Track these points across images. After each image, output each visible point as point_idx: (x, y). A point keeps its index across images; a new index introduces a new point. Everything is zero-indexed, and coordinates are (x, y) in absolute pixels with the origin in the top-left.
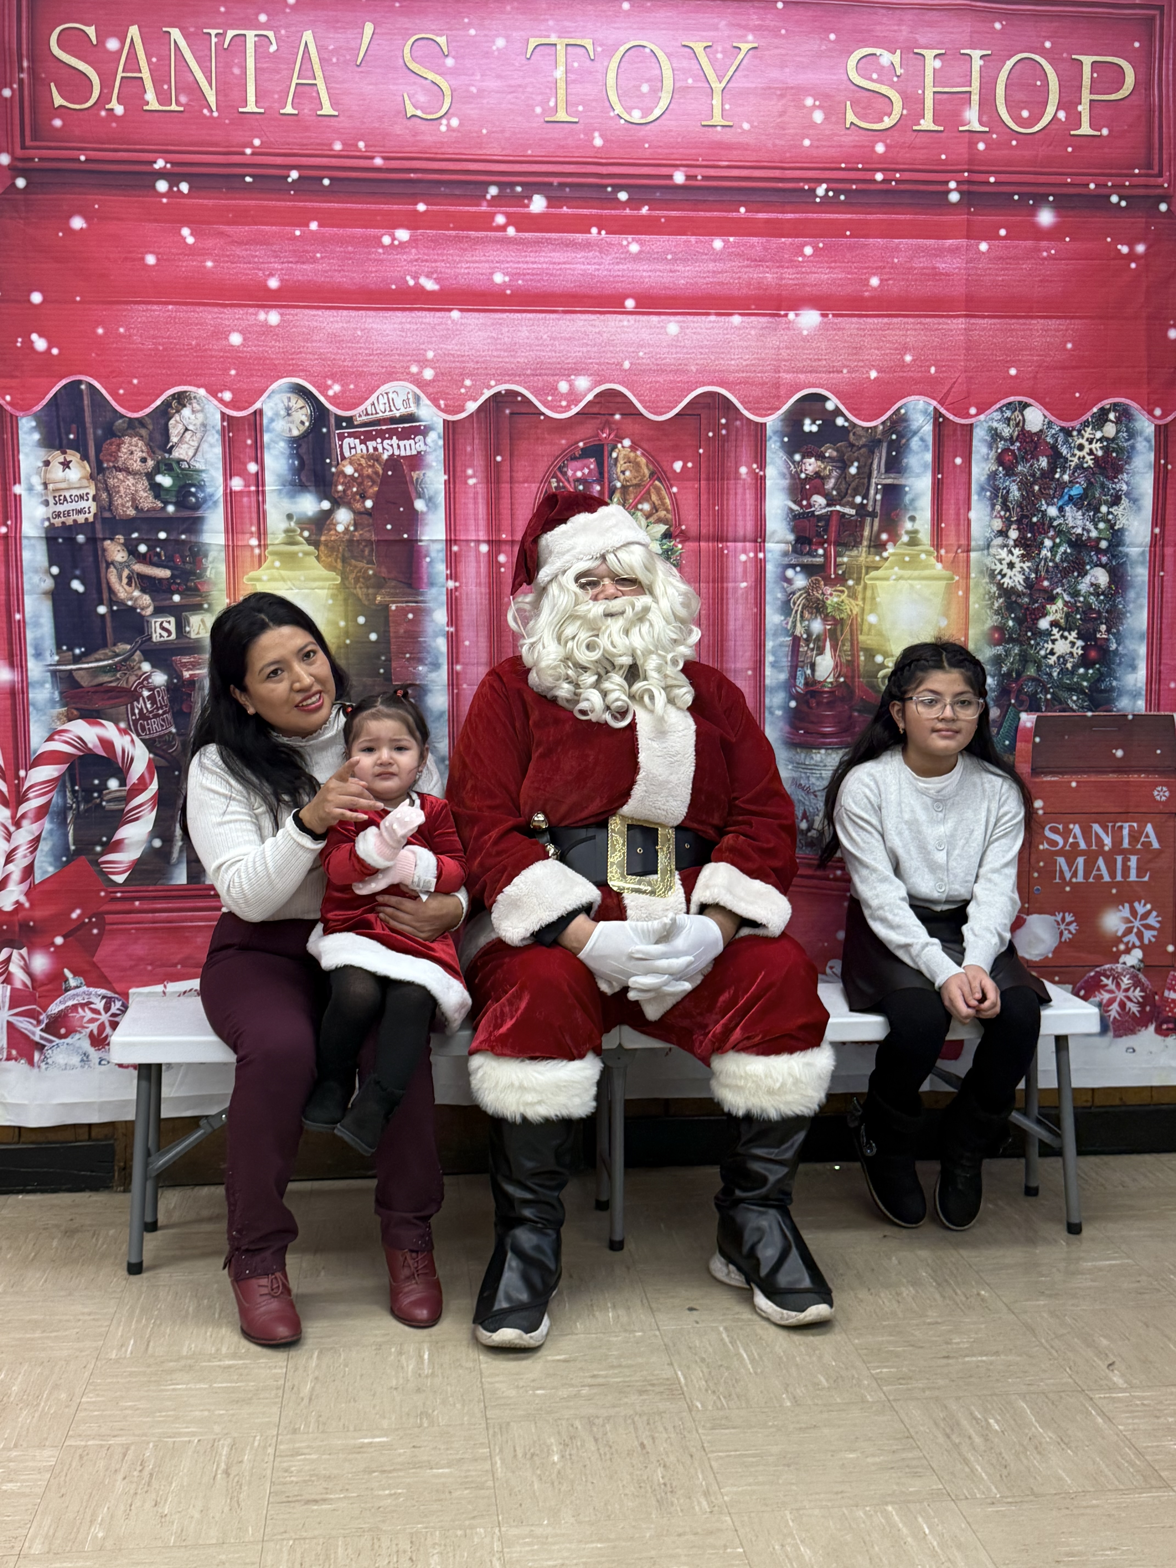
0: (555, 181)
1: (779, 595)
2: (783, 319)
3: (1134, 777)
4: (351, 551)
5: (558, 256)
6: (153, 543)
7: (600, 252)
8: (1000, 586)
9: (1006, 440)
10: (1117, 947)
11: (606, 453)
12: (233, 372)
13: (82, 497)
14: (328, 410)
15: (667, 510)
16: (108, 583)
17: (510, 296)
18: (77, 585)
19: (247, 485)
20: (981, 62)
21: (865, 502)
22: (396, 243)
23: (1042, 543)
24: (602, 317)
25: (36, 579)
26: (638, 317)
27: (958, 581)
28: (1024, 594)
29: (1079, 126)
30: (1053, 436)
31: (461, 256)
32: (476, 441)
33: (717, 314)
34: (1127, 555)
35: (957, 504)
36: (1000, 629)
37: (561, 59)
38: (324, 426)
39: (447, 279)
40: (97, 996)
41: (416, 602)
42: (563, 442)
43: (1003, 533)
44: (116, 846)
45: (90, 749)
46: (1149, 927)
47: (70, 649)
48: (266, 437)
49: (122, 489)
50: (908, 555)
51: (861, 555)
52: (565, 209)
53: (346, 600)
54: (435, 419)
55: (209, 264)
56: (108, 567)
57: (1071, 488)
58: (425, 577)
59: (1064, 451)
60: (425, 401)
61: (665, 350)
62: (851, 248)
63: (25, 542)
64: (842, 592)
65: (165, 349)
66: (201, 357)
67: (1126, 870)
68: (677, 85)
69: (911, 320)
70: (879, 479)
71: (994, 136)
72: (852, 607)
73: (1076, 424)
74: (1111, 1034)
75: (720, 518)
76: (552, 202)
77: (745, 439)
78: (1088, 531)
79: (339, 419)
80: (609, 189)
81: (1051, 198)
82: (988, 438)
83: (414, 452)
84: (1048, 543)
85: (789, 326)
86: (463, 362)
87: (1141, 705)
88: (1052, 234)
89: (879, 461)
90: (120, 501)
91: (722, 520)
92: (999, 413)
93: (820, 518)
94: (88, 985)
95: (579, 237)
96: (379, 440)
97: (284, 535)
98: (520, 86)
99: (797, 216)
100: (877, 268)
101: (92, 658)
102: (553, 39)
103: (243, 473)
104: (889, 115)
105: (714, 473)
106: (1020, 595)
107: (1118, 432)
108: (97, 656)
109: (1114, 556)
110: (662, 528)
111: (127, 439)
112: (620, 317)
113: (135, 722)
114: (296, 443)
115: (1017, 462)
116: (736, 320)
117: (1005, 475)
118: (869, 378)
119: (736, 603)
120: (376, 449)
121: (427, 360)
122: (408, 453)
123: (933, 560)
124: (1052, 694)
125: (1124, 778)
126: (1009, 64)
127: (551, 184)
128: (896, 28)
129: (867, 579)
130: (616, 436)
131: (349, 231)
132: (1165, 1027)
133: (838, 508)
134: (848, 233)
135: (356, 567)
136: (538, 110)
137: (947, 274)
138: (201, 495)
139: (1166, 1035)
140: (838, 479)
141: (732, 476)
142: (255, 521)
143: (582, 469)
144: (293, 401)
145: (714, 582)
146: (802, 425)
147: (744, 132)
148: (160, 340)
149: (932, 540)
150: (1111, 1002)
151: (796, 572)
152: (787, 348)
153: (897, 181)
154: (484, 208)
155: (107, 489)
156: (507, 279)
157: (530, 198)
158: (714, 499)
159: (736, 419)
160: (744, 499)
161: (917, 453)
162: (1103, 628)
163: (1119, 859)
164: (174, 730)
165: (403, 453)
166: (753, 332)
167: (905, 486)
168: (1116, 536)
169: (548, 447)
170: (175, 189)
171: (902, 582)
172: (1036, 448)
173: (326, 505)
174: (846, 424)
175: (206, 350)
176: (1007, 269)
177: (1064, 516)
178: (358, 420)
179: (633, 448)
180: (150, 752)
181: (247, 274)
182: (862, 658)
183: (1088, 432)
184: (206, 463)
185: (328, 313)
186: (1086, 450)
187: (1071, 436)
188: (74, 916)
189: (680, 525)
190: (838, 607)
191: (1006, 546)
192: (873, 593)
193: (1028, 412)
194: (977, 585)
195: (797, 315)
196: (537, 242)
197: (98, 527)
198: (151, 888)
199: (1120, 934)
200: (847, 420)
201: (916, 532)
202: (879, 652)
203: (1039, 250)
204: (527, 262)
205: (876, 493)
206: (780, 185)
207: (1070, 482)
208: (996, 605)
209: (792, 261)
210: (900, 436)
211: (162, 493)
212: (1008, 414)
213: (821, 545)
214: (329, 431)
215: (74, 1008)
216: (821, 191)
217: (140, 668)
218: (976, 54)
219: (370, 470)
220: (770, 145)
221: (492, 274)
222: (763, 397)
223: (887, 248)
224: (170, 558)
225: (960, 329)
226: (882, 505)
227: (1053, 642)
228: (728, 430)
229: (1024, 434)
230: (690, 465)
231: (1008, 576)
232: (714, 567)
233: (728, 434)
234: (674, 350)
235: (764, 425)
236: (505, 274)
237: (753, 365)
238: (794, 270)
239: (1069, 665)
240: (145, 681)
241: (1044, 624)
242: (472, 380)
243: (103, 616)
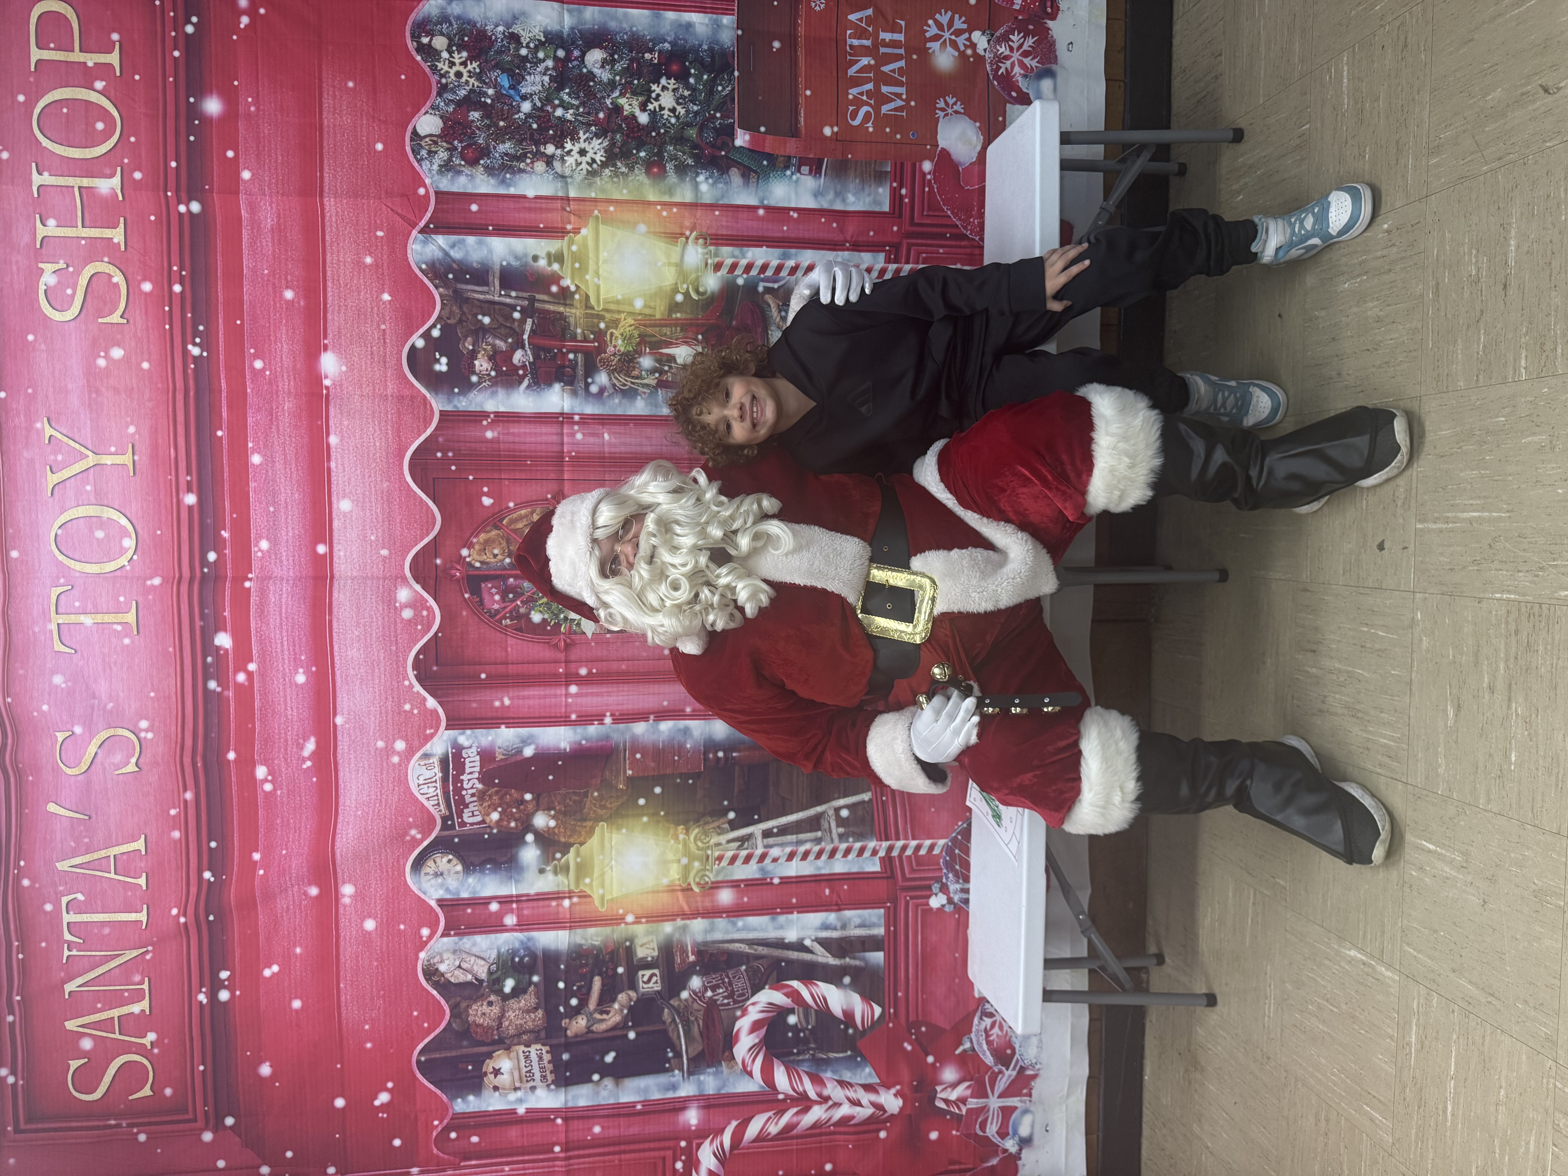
0: (199, 623)
1: (617, 401)
2: (332, 391)
3: (801, 30)
4: (575, 812)
5: (274, 620)
6: (569, 993)
7: (270, 578)
8: (604, 165)
9: (451, 156)
10: (969, 57)
11: (476, 573)
12: (402, 927)
13: (527, 1057)
14: (436, 838)
15: (531, 513)
16: (607, 1031)
17: (317, 667)
18: (609, 1058)
19: (512, 911)
20: (46, 174)
21: (519, 308)
22: (270, 778)
23: (559, 118)
24: (336, 576)
25: (604, 1093)
26: (335, 541)
27: (600, 212)
28: (612, 139)
29: (110, 66)
30: (447, 105)
31: (280, 716)
32: (467, 698)
33: (329, 460)
34: (572, 29)
35: (519, 210)
36: (648, 166)
37: (72, 618)
38: (453, 840)
39: (303, 729)
40: (979, 1024)
41: (625, 750)
42: (465, 613)
43: (549, 161)
44: (849, 1016)
45: (760, 1040)
46: (951, 23)
47: (668, 1060)
48: (465, 895)
49: (518, 1022)
50: (573, 265)
51: (575, 314)
52: (226, 614)
53: (622, 817)
54: (445, 738)
55: (298, 950)
56: (593, 1032)
57: (502, 87)
58: (600, 744)
59: (463, 93)
60: (427, 748)
61: (368, 513)
62: (254, 319)
63: (570, 1105)
64: (612, 335)
65: (383, 989)
66: (388, 957)
67: (894, 44)
68: (93, 500)
69: (328, 256)
70: (495, 294)
71: (126, 161)
72: (627, 324)
73: (434, 79)
74: (1054, 67)
75: (539, 459)
76: (220, 627)
77: (456, 432)
78: (547, 69)
79: (444, 827)
80: (206, 570)
81: (192, 100)
82: (450, 175)
83: (478, 758)
84: (559, 112)
85: (339, 384)
86: (387, 712)
87: (727, 20)
88: (230, 99)
89: (477, 293)
90: (530, 1024)
91: (542, 457)
92: (423, 163)
93: (536, 356)
95: (254, 600)
96: (464, 792)
97: (560, 876)
98: (103, 660)
99: (222, 376)
100: (275, 292)
101: (677, 1042)
102: (53, 627)
103: (499, 915)
104: (110, 276)
105: (493, 465)
106: (613, 144)
107: (442, 34)
108: (675, 1038)
109: (573, 43)
111: (471, 1019)
112: (335, 559)
113: (736, 1002)
114: (469, 867)
115: (475, 143)
116: (333, 440)
117: (489, 157)
118: (390, 302)
119: (623, 445)
120: (473, 795)
121: (386, 747)
122: (478, 764)
123: (578, 238)
124: (715, 111)
125: (801, 41)
126: (45, 143)
127: (202, 628)
128: (14, 268)
129: (599, 308)
130: (458, 562)
131: (261, 822)
132: (1049, 10)
133: (526, 337)
134: (238, 322)
135: (590, 809)
136: (127, 641)
137: (279, 216)
138: (522, 952)
139: (1058, 9)
140: (495, 337)
141: (495, 446)
142: (546, 903)
143: (492, 595)
144: (428, 870)
145: (604, 466)
146: (441, 372)
147: (138, 431)
148: (375, 994)
149: (557, 238)
150: (1022, 65)
151: (593, 382)
152: (361, 387)
153: (181, 269)
154: (231, 694)
155: (519, 1035)
156: (301, 670)
157: (218, 648)
158: (520, 465)
159: (437, 441)
160: (519, 435)
161: (467, 252)
162: (647, 56)
163: (883, 50)
164: (744, 967)
165: (478, 769)
166: (346, 423)
167: (501, 265)
168: (552, 39)
169: (471, 628)
170: (226, 983)
171: (601, 272)
172: (460, 124)
173: (530, 837)
174: (439, 326)
175: (382, 952)
176: (269, 151)
177: (531, 95)
178: (445, 812)
179: (470, 546)
180: (763, 988)
181: (306, 915)
182: (679, 315)
183: (443, 66)
184: (491, 949)
186: (461, 69)
187: (446, 85)
188: (908, 1047)
189: (545, 499)
190: (627, 339)
191: (562, 158)
192: (613, 302)
193: (422, 132)
194: (603, 190)
195: (326, 377)
196: (262, 641)
197: (554, 1041)
198: (887, 983)
199: (956, 54)
200: (434, 326)
201: (549, 255)
202: (672, 298)
203: (249, 115)
204: (282, 651)
205: (510, 296)
206: (192, 393)
207: (495, 87)
208: (624, 169)
209: (270, 381)
210: (450, 270)
211: (521, 987)
212: (424, 153)
213: (564, 356)
214: (457, 836)
215: (989, 1043)
216: (195, 351)
217: (686, 1000)
218: (37, 180)
219: (494, 798)
220: (150, 405)
221: (297, 685)
222: (412, 413)
223: (253, 281)
224: (583, 977)
225: (336, 203)
226: (522, 290)
227: (662, 108)
228: (449, 450)
229: (446, 135)
230: (485, 489)
231: (594, 156)
232: (588, 466)
233: (452, 450)
234: (368, 505)
235: (442, 413)
236: (297, 672)
237: (380, 423)
238: (280, 380)
239: (686, 93)
240: (697, 995)
241: (643, 118)
242: (405, 703)
243: (637, 1034)
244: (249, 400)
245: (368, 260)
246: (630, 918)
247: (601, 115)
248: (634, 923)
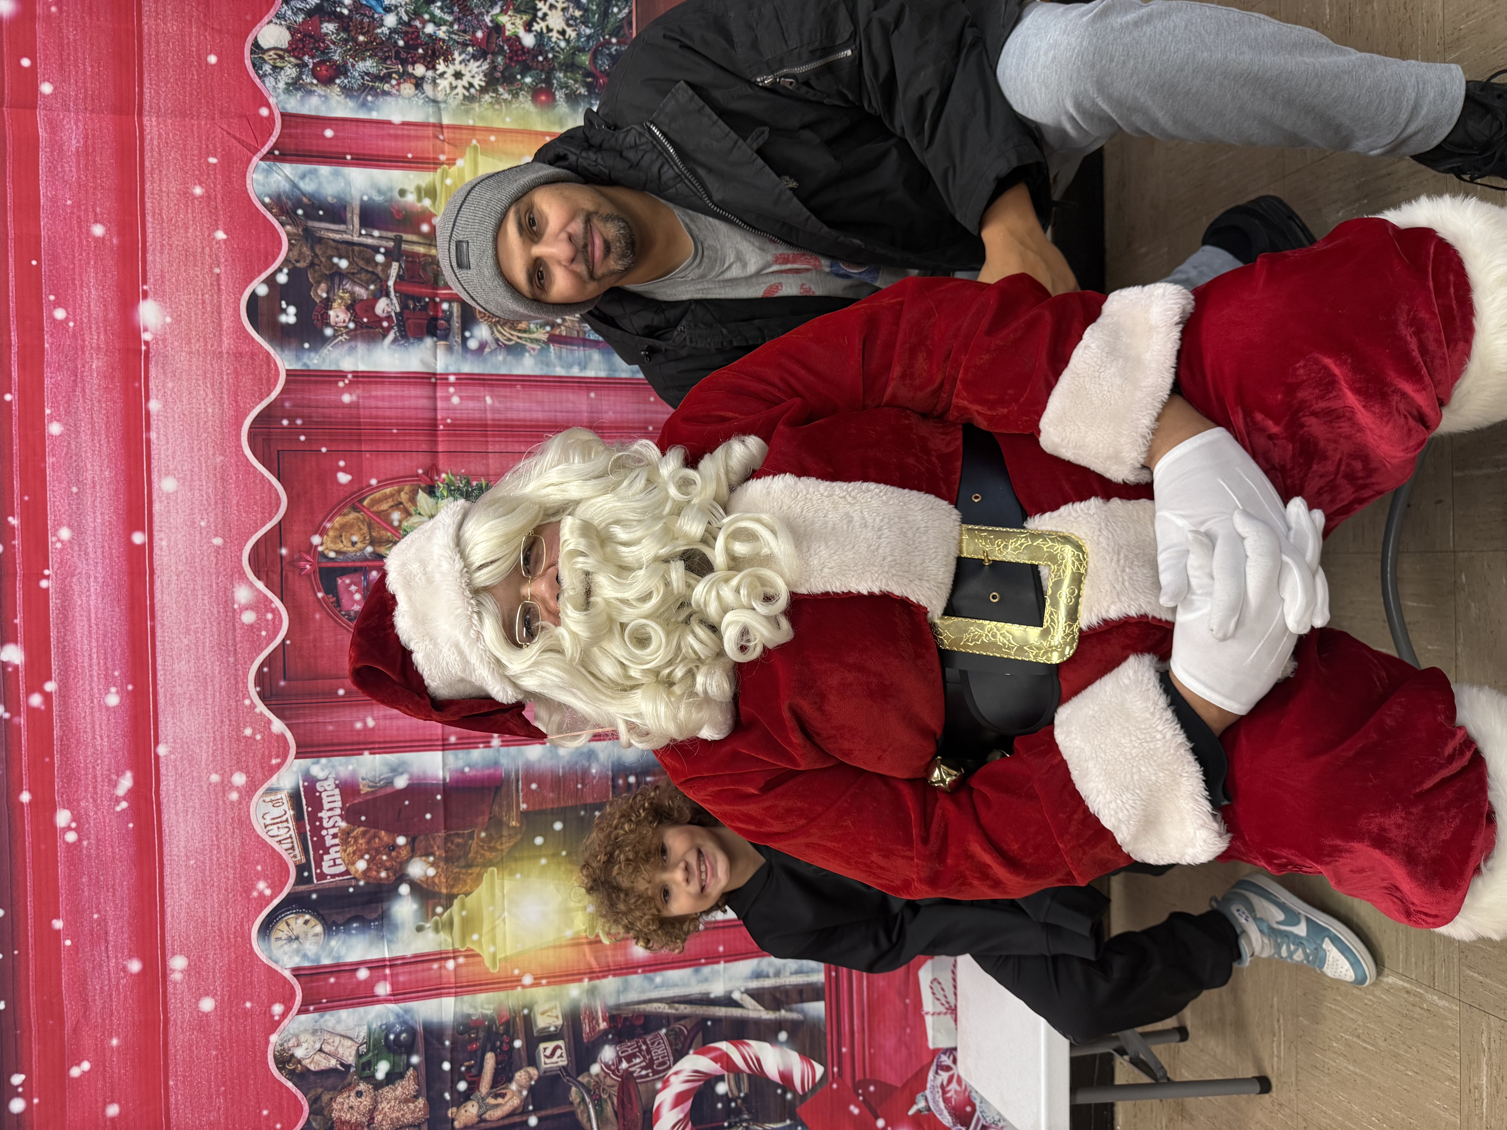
1: (500, 358)
2: (152, 346)
4: (459, 858)
5: (80, 628)
6: (456, 1075)
7: (73, 576)
8: (483, 90)
9: (301, 73)
11: (330, 565)
12: (248, 1005)
14: (288, 894)
15: (399, 491)
16: (503, 1118)
17: (135, 685)
19: (385, 978)
21: (382, 250)
22: (74, 825)
23: (430, 36)
24: (157, 572)
26: (156, 528)
27: (478, 141)
28: (493, 62)
30: (295, 14)
31: (87, 746)
32: (321, 719)
33: (148, 429)
35: (383, 137)
36: (535, 93)
38: (310, 896)
39: (117, 762)
40: (935, 1079)
41: (518, 781)
42: (318, 616)
43: (419, 83)
44: (786, 1078)
45: (685, 1116)
48: (326, 961)
49: (394, 1115)
52: (17, 621)
53: (516, 860)
54: (295, 769)
55: (115, 1042)
56: (485, 1121)
58: (487, 772)
59: (314, 1)
60: (273, 781)
61: (197, 494)
62: (55, 259)
65: (224, 1084)
66: (231, 1043)
69: (148, 186)
70: (354, 233)
75: (407, 427)
76: (8, 638)
77: (307, 396)
79: (300, 880)
82: (299, 94)
83: (337, 791)
84: (430, 29)
85: (161, 339)
86: (222, 738)
89: (331, 231)
90: (409, 1116)
91: (410, 425)
92: (267, 80)
93: (404, 306)
94: (924, 1088)
95: (53, 602)
96: (324, 832)
97: (442, 933)
99: (13, 327)
100: (80, 228)
101: (587, 1126)
103: (370, 984)
105: (351, 434)
106: (493, 68)
108: (584, 1121)
110: (422, 497)
111: (335, 1115)
112: (156, 550)
113: (655, 1072)
114: (330, 927)
115: (330, 60)
116: (154, 406)
117: (346, 77)
118: (225, 241)
119: (511, 409)
120: (335, 836)
121: (222, 782)
122: (338, 798)
123: (453, 170)
124: (611, 35)
130: (308, 552)
131: (62, 882)
133: (391, 283)
134: (34, 263)
135: (477, 852)
137: (86, 137)
138: (398, 1028)
140: (354, 283)
141: (354, 412)
142: (426, 965)
143: (352, 594)
144: (280, 934)
145: (486, 436)
146: (288, 325)
148: (213, 1090)
149: (428, 169)
151: (472, 336)
152: (189, 342)
154: (22, 721)
156: (113, 690)
157: (6, 665)
158: (384, 434)
159: (283, 406)
160: (383, 398)
161: (320, 184)
164: (664, 1031)
165: (339, 804)
166: (170, 385)
167: (362, 200)
169: (325, 635)
170: (20, 1090)
172: (311, 37)
173: (404, 889)
174: (285, 270)
175: (222, 1038)
176: (76, 60)
177: (396, 7)
178: (300, 858)
179: (323, 532)
180: (687, 1053)
181: (125, 997)
184: (360, 1025)
185: (168, 901)
188: (855, 1111)
189: (418, 475)
191: (434, 81)
193: (265, 43)
194: (482, 118)
195: (146, 330)
196: (64, 654)
198: (829, 1038)
200: (280, 270)
201: (419, 189)
203: (49, 16)
204: (91, 666)
205: (372, 236)
208: (506, 96)
209: (74, 334)
210: (299, 204)
211: (397, 1070)
212: (267, 68)
213: (437, 305)
214: (315, 891)
215: (946, 1100)
217: (597, 1075)
219: (361, 841)
221: (108, 708)
222: (253, 373)
223: (52, 214)
224: (472, 1055)
225: (159, 123)
226: (387, 229)
227: (549, 30)
228: (297, 417)
229: (294, 50)
230: (342, 464)
231: (471, 80)
232: (468, 435)
233: (302, 417)
234: (197, 483)
235: (289, 373)
236: (107, 692)
237: (213, 385)
238: (87, 332)
239: (578, 13)
240: (611, 1068)
241: (529, 40)
242: (245, 727)
243: (540, 1119)
244: (47, 357)
245: (198, 191)
246: (528, 980)
247: (479, 34)
248: (532, 985)
